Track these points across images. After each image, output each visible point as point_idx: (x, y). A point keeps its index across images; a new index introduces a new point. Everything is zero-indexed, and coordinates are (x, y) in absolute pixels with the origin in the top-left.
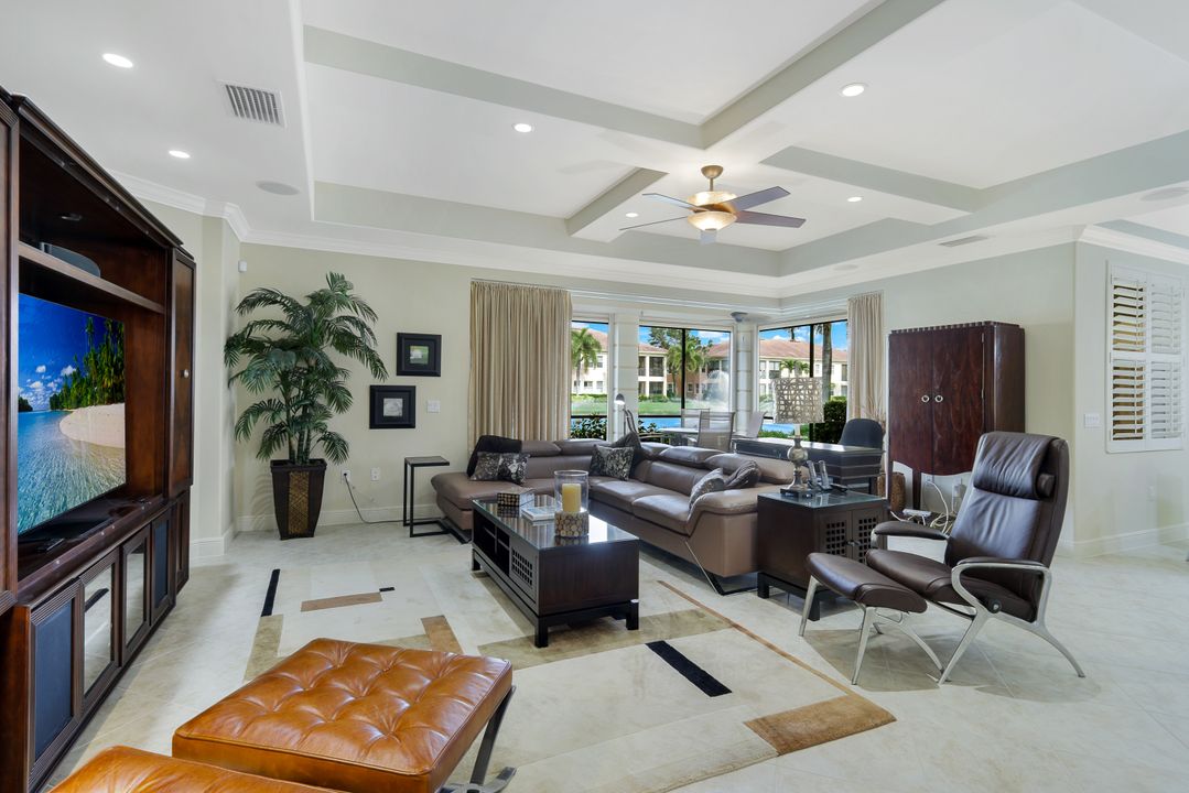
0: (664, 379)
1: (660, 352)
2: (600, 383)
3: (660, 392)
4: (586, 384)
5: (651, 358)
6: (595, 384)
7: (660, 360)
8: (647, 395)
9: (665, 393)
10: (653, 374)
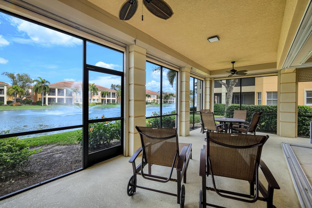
0: (115, 99)
1: (115, 91)
2: (97, 100)
3: (115, 102)
4: (93, 100)
5: (112, 93)
6: (96, 100)
7: (115, 93)
8: (111, 103)
9: (116, 102)
10: (112, 97)
